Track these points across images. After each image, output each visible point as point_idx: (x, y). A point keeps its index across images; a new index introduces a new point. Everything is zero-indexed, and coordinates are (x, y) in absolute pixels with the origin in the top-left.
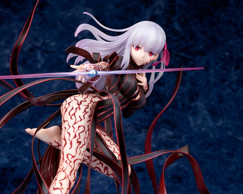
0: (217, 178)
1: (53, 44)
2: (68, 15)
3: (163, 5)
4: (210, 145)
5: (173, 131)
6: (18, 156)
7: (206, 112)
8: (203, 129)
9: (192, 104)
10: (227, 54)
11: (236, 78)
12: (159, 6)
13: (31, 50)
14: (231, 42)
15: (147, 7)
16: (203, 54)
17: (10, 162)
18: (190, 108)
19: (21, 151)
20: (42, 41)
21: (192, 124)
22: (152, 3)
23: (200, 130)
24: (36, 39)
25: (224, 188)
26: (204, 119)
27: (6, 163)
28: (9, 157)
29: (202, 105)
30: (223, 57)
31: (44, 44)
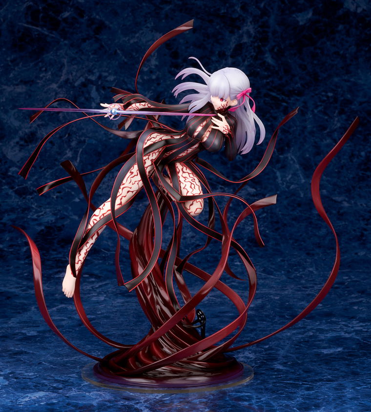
0: (303, 243)
1: (111, 78)
2: (132, 41)
3: (252, 31)
4: (299, 205)
5: (256, 189)
6: (66, 213)
7: (297, 166)
8: (292, 187)
9: (281, 156)
10: (330, 94)
11: (339, 125)
12: (248, 32)
13: (84, 85)
14: (336, 79)
15: (232, 32)
16: (300, 94)
17: (57, 219)
18: (278, 161)
19: (70, 208)
20: (98, 74)
21: (279, 180)
22: (239, 28)
23: (288, 187)
24: (90, 72)
25: (308, 254)
26: (295, 174)
27: (52, 221)
28: (54, 214)
29: (293, 157)
30: (325, 98)
31: (100, 77)
